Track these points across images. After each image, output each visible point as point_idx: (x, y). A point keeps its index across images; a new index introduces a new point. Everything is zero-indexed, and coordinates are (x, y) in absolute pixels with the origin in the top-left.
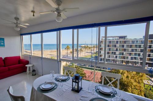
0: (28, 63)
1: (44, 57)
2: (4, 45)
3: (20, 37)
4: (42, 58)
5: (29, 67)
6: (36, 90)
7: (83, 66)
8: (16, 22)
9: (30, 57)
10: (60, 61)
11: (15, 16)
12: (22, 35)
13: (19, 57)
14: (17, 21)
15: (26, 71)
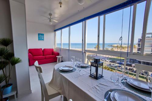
0: (58, 54)
1: (70, 49)
2: (43, 40)
3: (54, 33)
4: (69, 50)
5: (59, 58)
6: (56, 69)
7: (114, 67)
8: (50, 18)
9: (60, 49)
10: (85, 52)
11: (49, 12)
12: (55, 31)
13: (53, 49)
14: (51, 16)
15: (57, 62)
